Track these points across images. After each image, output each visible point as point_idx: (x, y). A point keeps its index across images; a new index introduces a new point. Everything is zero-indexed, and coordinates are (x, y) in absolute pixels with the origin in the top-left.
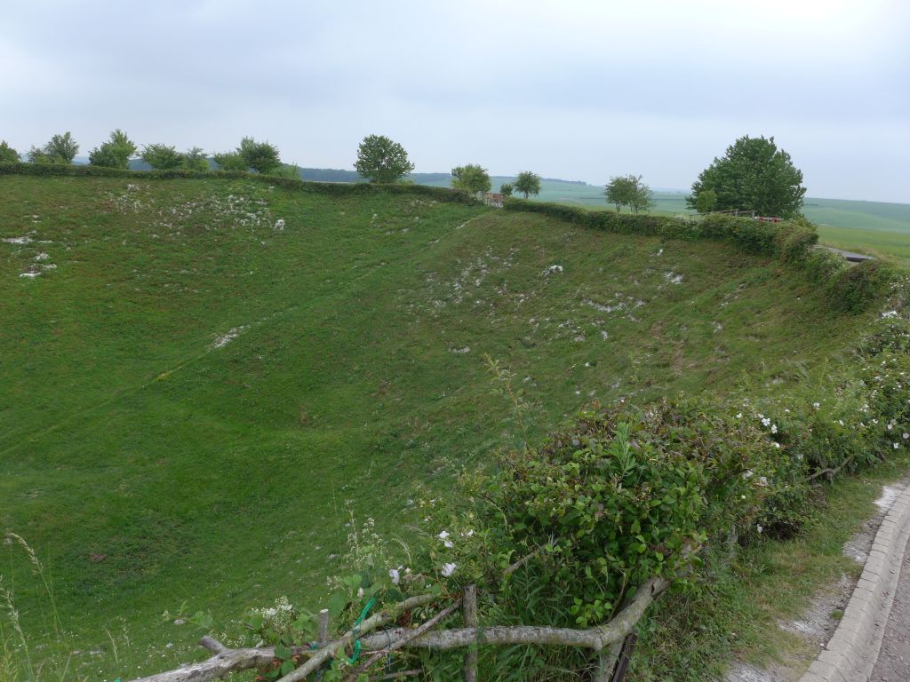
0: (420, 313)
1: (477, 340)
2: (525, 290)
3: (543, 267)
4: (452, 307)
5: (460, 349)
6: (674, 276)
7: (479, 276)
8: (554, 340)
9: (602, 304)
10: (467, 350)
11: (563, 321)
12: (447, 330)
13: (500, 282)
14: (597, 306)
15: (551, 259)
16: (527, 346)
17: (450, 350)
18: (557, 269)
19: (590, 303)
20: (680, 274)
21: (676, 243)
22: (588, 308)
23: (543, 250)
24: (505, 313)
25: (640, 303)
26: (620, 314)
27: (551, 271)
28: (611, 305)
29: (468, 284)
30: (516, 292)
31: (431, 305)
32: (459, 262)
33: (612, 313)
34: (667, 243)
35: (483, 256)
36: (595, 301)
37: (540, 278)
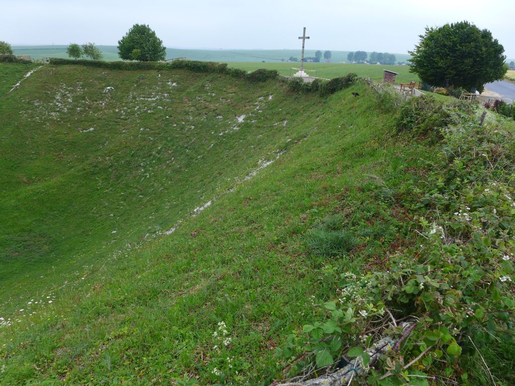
0: (45, 120)
1: (95, 124)
2: (101, 99)
3: (103, 89)
4: (64, 114)
5: (87, 129)
6: (172, 83)
7: (69, 98)
8: (138, 114)
9: (148, 98)
10: (92, 129)
11: (135, 107)
12: (70, 124)
13: (84, 98)
14: (146, 99)
15: (104, 85)
16: (126, 120)
17: (81, 132)
18: (111, 88)
19: (142, 98)
20: (175, 82)
21: (164, 72)
22: (142, 100)
23: (95, 81)
24: (99, 110)
25: (166, 95)
26: (161, 100)
27: (109, 90)
28: (154, 97)
29: (64, 102)
30: (96, 101)
31: (49, 115)
32: (49, 92)
33: (157, 99)
34: (160, 72)
35: (62, 88)
36: (144, 97)
37: (105, 93)
